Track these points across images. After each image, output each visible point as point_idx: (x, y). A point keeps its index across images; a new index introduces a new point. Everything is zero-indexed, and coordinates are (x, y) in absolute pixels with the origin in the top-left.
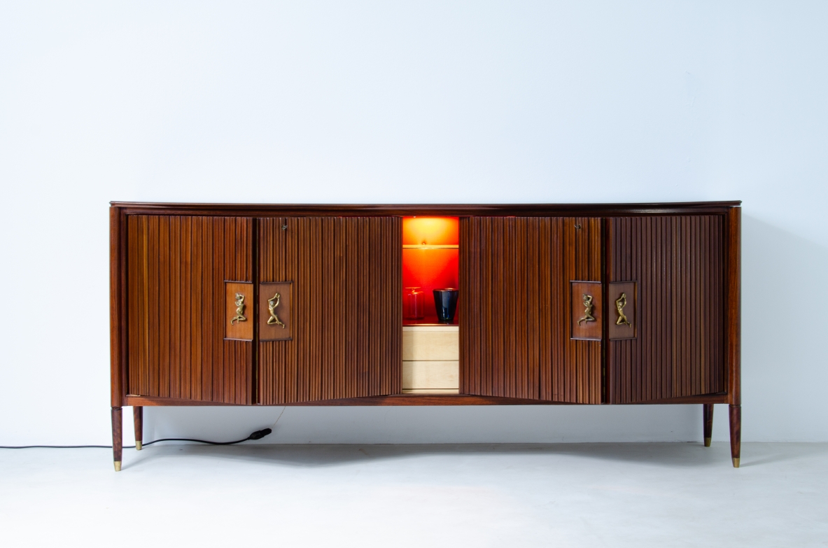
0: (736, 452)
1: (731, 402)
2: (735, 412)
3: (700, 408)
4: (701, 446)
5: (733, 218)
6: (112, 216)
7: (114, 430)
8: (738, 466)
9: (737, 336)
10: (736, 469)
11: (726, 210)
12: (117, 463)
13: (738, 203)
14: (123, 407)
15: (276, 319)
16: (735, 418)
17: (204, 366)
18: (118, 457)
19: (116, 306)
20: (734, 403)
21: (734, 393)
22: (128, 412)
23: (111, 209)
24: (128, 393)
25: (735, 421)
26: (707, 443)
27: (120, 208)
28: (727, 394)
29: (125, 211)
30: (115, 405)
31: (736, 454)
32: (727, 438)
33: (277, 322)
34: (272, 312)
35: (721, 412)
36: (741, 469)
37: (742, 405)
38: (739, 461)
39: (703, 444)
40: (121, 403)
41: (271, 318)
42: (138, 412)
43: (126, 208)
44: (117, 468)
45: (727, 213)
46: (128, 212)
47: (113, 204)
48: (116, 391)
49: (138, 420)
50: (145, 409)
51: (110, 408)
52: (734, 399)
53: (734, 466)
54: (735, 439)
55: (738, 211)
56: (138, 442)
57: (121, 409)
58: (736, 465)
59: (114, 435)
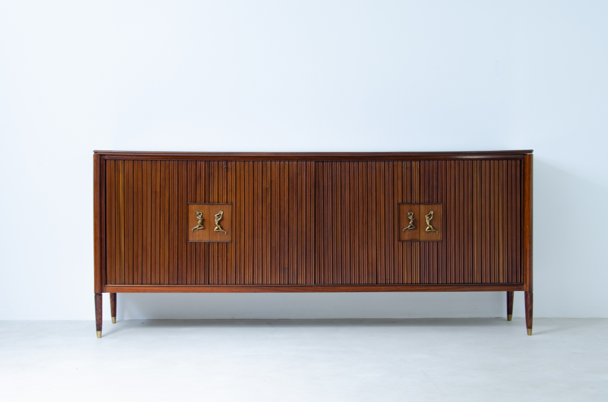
0: (529, 325)
1: (526, 290)
2: (529, 297)
3: (504, 294)
4: (504, 320)
5: (527, 162)
6: (95, 161)
7: (96, 310)
8: (531, 335)
9: (530, 244)
10: (529, 336)
11: (522, 156)
12: (99, 332)
13: (531, 151)
14: (103, 294)
15: (220, 228)
16: (529, 301)
17: (171, 260)
18: (99, 327)
19: (98, 224)
20: (528, 291)
21: (528, 284)
22: (106, 297)
23: (94, 155)
24: (106, 284)
25: (529, 303)
26: (509, 319)
27: (101, 155)
28: (523, 284)
29: (104, 157)
30: (98, 292)
31: (529, 326)
32: (523, 315)
33: (221, 230)
34: (217, 223)
35: (519, 297)
36: (532, 336)
37: (533, 292)
38: (531, 331)
39: (507, 319)
40: (102, 291)
41: (216, 228)
42: (113, 297)
43: (105, 155)
44: (99, 336)
45: (523, 158)
46: (106, 157)
47: (96, 152)
48: (98, 283)
49: (113, 302)
50: (118, 295)
51: (94, 294)
52: (528, 288)
53: (528, 335)
54: (529, 316)
55: (531, 157)
56: (114, 318)
57: (101, 295)
58: (530, 333)
59: (96, 313)
